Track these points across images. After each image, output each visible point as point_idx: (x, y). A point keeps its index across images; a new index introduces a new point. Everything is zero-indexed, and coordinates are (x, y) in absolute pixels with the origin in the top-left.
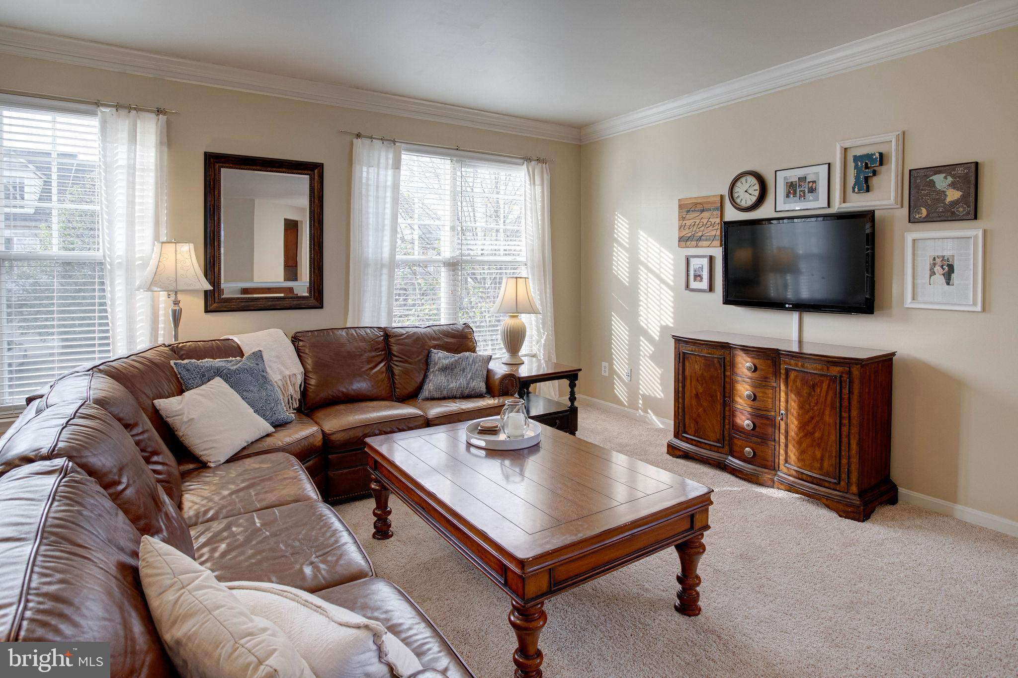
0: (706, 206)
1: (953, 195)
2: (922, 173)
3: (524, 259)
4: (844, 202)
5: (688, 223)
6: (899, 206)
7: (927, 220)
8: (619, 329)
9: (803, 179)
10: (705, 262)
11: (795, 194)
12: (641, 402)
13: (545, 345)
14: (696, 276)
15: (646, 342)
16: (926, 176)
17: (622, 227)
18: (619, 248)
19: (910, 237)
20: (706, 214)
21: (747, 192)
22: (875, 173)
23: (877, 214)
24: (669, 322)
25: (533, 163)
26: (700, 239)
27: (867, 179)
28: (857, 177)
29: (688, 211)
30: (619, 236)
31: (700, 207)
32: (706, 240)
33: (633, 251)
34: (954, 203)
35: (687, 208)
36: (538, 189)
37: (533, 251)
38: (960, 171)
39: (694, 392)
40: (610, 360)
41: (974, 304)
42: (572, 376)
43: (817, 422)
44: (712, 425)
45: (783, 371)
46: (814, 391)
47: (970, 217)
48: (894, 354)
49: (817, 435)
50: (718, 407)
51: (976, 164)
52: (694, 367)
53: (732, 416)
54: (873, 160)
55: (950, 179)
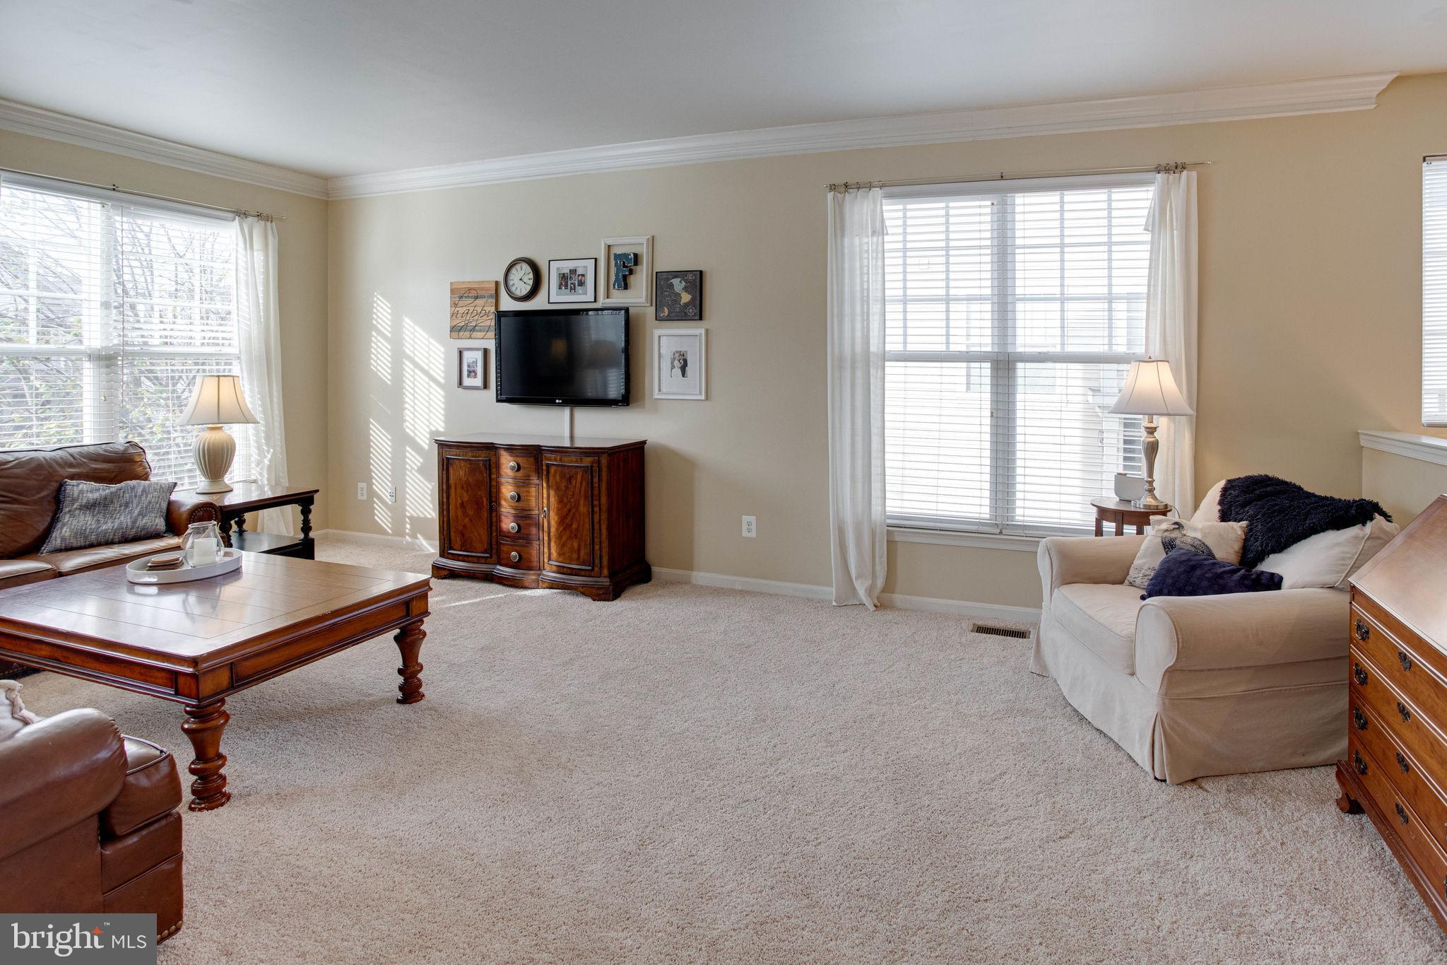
0: (480, 293)
1: (686, 298)
2: (665, 276)
3: (234, 350)
4: (608, 298)
5: (461, 310)
6: (649, 305)
7: (669, 319)
8: (380, 441)
9: (573, 271)
10: (479, 356)
11: (566, 286)
12: (408, 526)
13: (269, 467)
14: (469, 372)
15: (413, 453)
16: (668, 279)
17: (382, 313)
18: (379, 338)
19: (657, 332)
20: (480, 302)
21: (521, 280)
22: (631, 272)
23: (631, 311)
24: (439, 425)
25: (250, 219)
26: (473, 329)
27: (625, 277)
28: (617, 275)
29: (461, 297)
30: (378, 323)
31: (473, 293)
32: (480, 331)
33: (397, 343)
34: (686, 305)
35: (461, 294)
36: (259, 256)
37: (250, 339)
38: (690, 277)
39: (459, 501)
40: (368, 479)
41: (700, 394)
42: (305, 501)
43: (574, 514)
44: (479, 535)
45: (544, 468)
46: (571, 484)
47: (698, 317)
48: (644, 442)
49: (574, 526)
50: (485, 515)
51: (701, 272)
52: (459, 473)
53: (499, 520)
54: (629, 260)
55: (683, 283)
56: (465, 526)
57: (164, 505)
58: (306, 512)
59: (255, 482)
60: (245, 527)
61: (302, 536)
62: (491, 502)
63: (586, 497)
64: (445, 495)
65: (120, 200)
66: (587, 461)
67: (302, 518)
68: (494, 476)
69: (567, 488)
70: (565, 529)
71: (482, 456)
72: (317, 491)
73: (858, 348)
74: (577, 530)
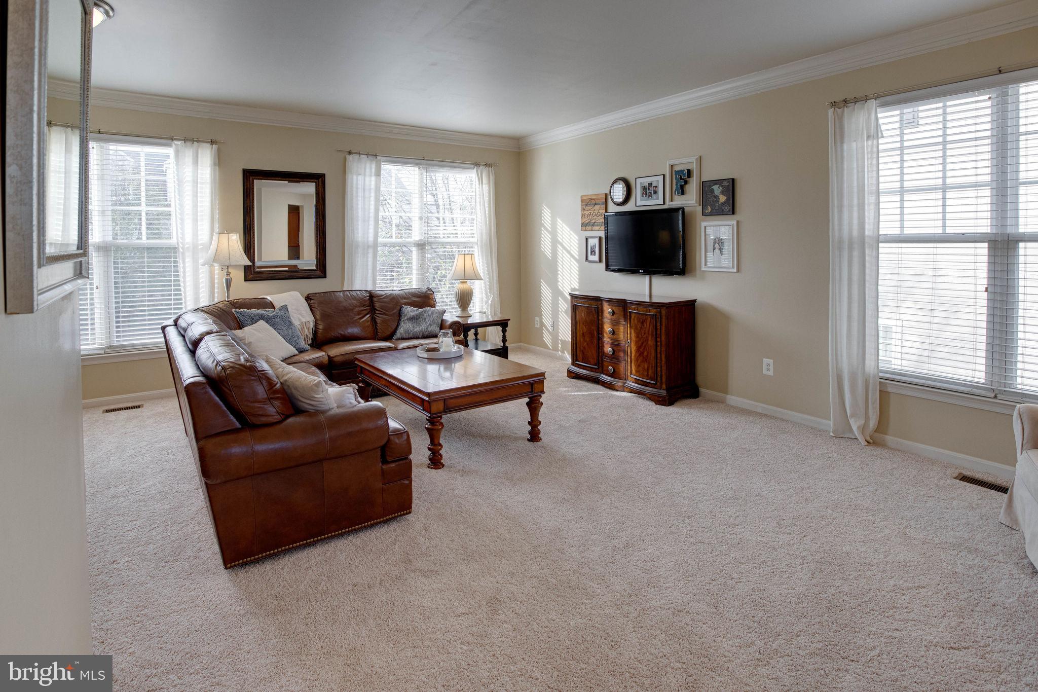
0: (597, 201)
1: (722, 199)
2: (708, 184)
3: (476, 240)
4: (672, 201)
5: (587, 213)
6: (698, 205)
7: (711, 214)
8: (546, 292)
9: (650, 184)
10: (596, 241)
11: (646, 194)
12: (560, 345)
13: (491, 305)
14: (591, 252)
15: (562, 301)
16: (710, 186)
17: (546, 215)
18: (545, 231)
19: (704, 224)
20: (597, 207)
21: (619, 192)
22: (686, 182)
23: (686, 209)
24: (576, 285)
25: (481, 167)
26: (593, 225)
27: (682, 187)
28: (677, 185)
29: (587, 205)
30: (545, 222)
31: (593, 202)
32: (597, 226)
33: (554, 234)
34: (723, 204)
35: (587, 202)
36: (486, 187)
37: (482, 233)
38: (725, 183)
39: (582, 332)
40: (540, 316)
41: (733, 267)
42: (503, 324)
43: (645, 345)
44: (592, 353)
45: (628, 314)
46: (643, 325)
47: (731, 212)
48: (695, 301)
49: (645, 354)
50: (595, 341)
51: (733, 180)
52: (582, 315)
53: (603, 346)
54: (684, 174)
55: (721, 188)
56: (584, 348)
57: (440, 321)
58: (504, 331)
59: (485, 313)
60: (478, 337)
61: (502, 344)
62: (598, 333)
63: (652, 335)
64: (574, 327)
65: (426, 164)
66: (653, 312)
67: (502, 334)
68: (600, 318)
69: (641, 328)
70: (640, 355)
71: (594, 305)
72: (509, 320)
73: (855, 233)
74: (647, 356)
